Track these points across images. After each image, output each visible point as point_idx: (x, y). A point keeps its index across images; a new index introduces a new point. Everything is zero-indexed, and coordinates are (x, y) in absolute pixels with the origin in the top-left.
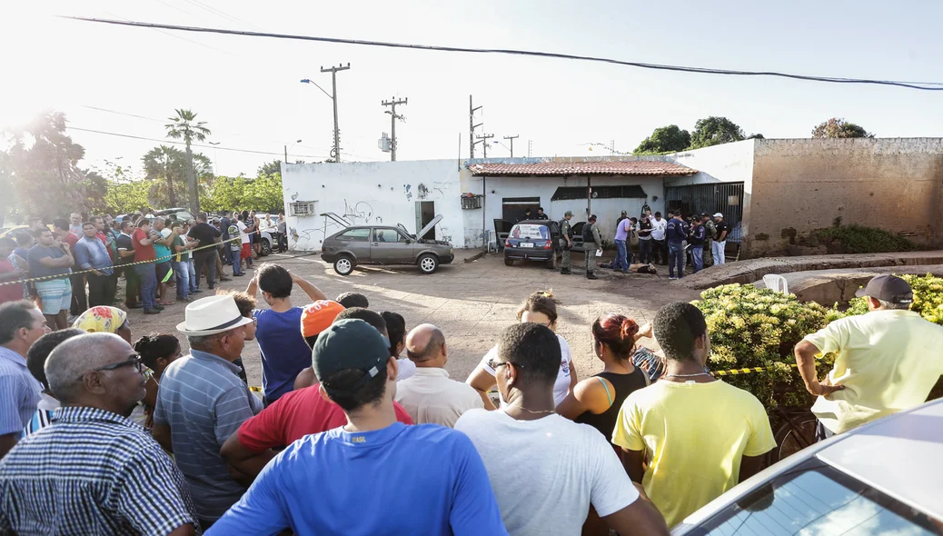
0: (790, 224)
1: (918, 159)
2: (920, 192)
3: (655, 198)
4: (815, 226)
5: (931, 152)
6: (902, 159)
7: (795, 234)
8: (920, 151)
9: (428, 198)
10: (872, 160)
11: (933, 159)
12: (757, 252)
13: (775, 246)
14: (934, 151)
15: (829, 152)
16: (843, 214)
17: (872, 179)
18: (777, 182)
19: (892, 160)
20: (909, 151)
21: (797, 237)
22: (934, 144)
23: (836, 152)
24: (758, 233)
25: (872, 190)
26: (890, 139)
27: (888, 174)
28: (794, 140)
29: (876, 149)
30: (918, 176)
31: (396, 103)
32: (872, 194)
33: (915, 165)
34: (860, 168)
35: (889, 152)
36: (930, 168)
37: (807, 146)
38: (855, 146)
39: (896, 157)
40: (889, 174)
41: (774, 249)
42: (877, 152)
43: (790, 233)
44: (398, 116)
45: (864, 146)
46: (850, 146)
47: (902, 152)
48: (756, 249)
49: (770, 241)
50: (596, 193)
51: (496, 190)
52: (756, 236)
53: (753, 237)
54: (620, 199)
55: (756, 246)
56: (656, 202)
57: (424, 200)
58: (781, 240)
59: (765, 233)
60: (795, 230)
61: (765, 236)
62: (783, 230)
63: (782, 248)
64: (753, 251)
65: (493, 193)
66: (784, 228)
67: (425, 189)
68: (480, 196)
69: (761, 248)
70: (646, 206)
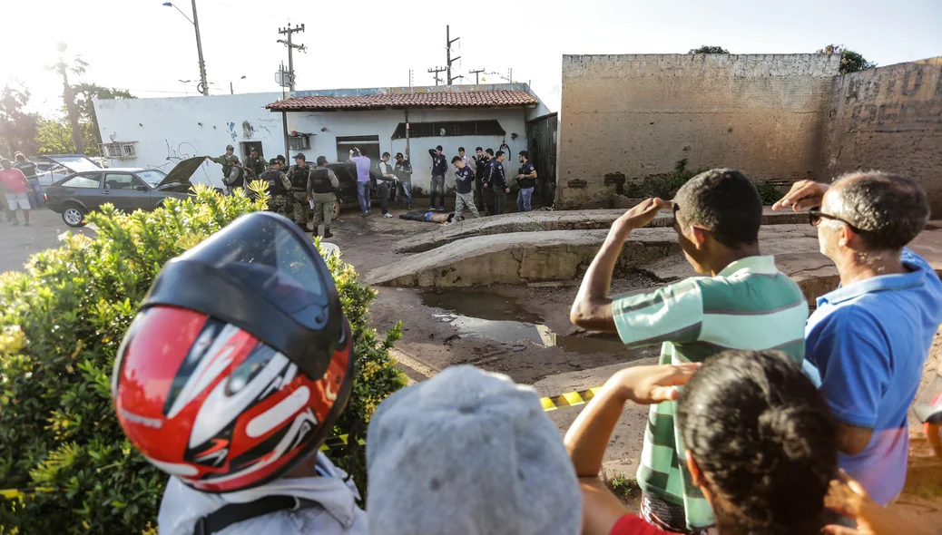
0: (614, 169)
1: (797, 84)
2: (798, 127)
3: (514, 136)
4: (650, 170)
5: (815, 75)
6: (773, 83)
7: (624, 180)
8: (800, 72)
9: (255, 138)
10: (732, 84)
11: (819, 83)
12: (572, 203)
13: (595, 195)
14: (821, 73)
15: (670, 74)
16: (690, 156)
17: (731, 110)
18: (596, 112)
19: (759, 84)
20: (784, 73)
21: (626, 184)
22: (821, 63)
23: (679, 73)
24: (572, 179)
25: (730, 124)
26: (756, 55)
27: (753, 104)
28: (619, 56)
29: (736, 68)
30: (797, 106)
31: (292, 31)
32: (730, 130)
33: (793, 92)
34: (714, 95)
35: (756, 73)
36: (814, 95)
37: (637, 64)
38: (707, 65)
39: (765, 80)
40: (755, 104)
41: (596, 200)
42: (738, 73)
43: (616, 180)
44: (295, 46)
45: (720, 64)
46: (699, 64)
47: (774, 74)
48: (569, 199)
49: (588, 190)
50: (443, 130)
51: (328, 127)
52: (569, 183)
53: (566, 184)
54: (473, 137)
55: (569, 195)
56: (516, 140)
57: (250, 140)
58: (604, 189)
59: (582, 179)
60: (624, 175)
61: (582, 183)
62: (606, 175)
63: (605, 197)
64: (566, 201)
65: (323, 130)
66: (608, 173)
67: (250, 128)
68: (310, 134)
69: (577, 198)
70: (504, 145)
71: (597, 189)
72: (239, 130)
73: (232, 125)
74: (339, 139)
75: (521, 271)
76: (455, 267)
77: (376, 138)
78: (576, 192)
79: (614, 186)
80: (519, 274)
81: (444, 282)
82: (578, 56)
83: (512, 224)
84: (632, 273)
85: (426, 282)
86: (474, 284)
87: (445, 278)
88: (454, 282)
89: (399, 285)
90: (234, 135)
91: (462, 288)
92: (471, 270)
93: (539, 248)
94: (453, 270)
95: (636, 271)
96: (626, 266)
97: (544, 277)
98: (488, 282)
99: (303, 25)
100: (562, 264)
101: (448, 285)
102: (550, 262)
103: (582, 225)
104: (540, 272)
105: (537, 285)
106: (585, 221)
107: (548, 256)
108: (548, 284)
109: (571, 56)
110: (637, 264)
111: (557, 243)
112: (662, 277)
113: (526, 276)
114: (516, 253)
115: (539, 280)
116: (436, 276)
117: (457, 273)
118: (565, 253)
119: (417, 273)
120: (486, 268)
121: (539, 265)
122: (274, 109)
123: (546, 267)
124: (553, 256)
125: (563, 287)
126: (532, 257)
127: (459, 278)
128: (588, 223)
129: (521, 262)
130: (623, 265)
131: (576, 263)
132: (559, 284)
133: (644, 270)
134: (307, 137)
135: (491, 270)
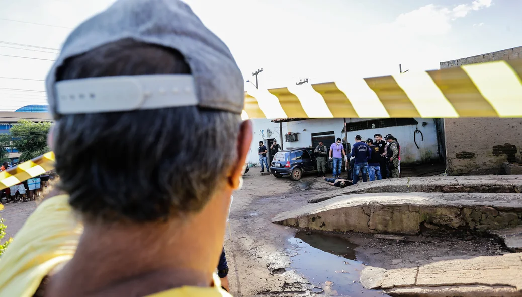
0: (502, 141)
3: (425, 124)
7: (516, 150)
9: (272, 137)
12: (461, 170)
13: (484, 164)
21: (518, 154)
24: (459, 151)
43: (506, 150)
48: (458, 167)
49: (476, 160)
50: (373, 125)
51: (307, 129)
52: (457, 155)
53: (454, 156)
54: (394, 127)
55: (457, 164)
56: (427, 127)
57: (270, 138)
58: (494, 159)
59: (468, 151)
60: (515, 146)
61: (470, 154)
62: (494, 147)
63: (495, 165)
64: (455, 169)
65: (304, 130)
66: (496, 145)
67: (270, 132)
68: (298, 133)
69: (466, 166)
70: (417, 131)
71: (486, 159)
72: (265, 133)
73: (262, 131)
74: (313, 135)
75: (370, 223)
76: (321, 216)
77: (333, 133)
78: (466, 161)
79: (504, 156)
80: (369, 226)
81: (314, 226)
82: (454, 61)
83: (388, 186)
84: (484, 237)
85: (302, 224)
86: (335, 230)
87: (314, 223)
88: (321, 227)
89: (287, 225)
90: (263, 136)
91: (326, 231)
92: (331, 219)
93: (384, 206)
94: (320, 218)
95: (486, 235)
96: (475, 229)
97: (390, 230)
98: (345, 230)
99: (307, 79)
100: (405, 221)
101: (317, 228)
102: (394, 219)
103: (450, 188)
104: (386, 226)
105: (383, 236)
106: (455, 185)
107: (392, 213)
108: (391, 237)
109: (448, 63)
110: (488, 228)
111: (401, 203)
112: (510, 246)
113: (374, 228)
114: (365, 209)
115: (386, 233)
116: (309, 221)
117: (323, 220)
118: (408, 212)
119: (298, 218)
120: (343, 218)
121: (385, 220)
122: (276, 121)
123: (390, 222)
124: (397, 214)
125: (403, 241)
126: (377, 213)
127: (324, 224)
128: (457, 187)
129: (369, 216)
130: (472, 227)
131: (420, 221)
132: (402, 238)
133: (497, 235)
134: (296, 135)
135: (346, 220)
